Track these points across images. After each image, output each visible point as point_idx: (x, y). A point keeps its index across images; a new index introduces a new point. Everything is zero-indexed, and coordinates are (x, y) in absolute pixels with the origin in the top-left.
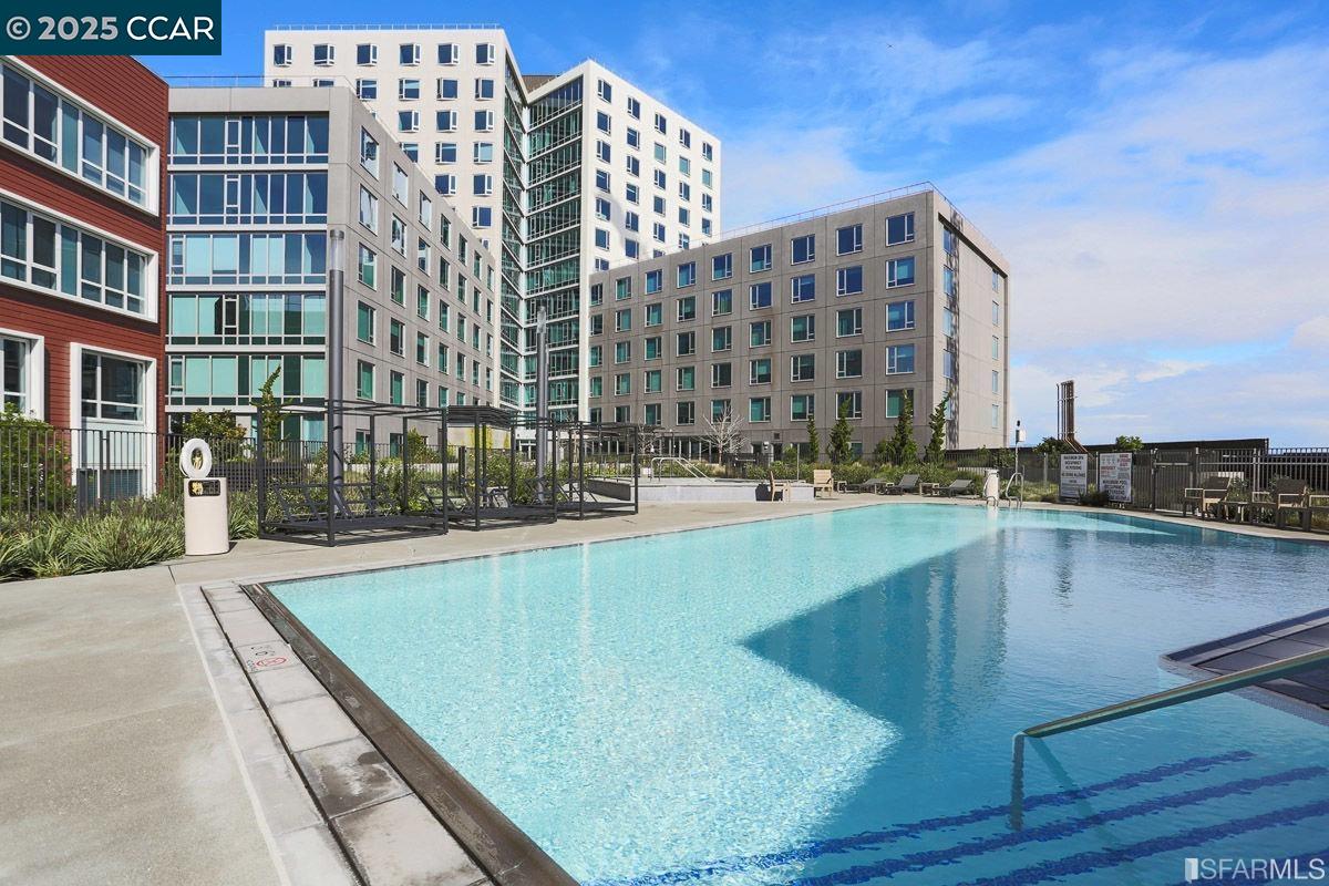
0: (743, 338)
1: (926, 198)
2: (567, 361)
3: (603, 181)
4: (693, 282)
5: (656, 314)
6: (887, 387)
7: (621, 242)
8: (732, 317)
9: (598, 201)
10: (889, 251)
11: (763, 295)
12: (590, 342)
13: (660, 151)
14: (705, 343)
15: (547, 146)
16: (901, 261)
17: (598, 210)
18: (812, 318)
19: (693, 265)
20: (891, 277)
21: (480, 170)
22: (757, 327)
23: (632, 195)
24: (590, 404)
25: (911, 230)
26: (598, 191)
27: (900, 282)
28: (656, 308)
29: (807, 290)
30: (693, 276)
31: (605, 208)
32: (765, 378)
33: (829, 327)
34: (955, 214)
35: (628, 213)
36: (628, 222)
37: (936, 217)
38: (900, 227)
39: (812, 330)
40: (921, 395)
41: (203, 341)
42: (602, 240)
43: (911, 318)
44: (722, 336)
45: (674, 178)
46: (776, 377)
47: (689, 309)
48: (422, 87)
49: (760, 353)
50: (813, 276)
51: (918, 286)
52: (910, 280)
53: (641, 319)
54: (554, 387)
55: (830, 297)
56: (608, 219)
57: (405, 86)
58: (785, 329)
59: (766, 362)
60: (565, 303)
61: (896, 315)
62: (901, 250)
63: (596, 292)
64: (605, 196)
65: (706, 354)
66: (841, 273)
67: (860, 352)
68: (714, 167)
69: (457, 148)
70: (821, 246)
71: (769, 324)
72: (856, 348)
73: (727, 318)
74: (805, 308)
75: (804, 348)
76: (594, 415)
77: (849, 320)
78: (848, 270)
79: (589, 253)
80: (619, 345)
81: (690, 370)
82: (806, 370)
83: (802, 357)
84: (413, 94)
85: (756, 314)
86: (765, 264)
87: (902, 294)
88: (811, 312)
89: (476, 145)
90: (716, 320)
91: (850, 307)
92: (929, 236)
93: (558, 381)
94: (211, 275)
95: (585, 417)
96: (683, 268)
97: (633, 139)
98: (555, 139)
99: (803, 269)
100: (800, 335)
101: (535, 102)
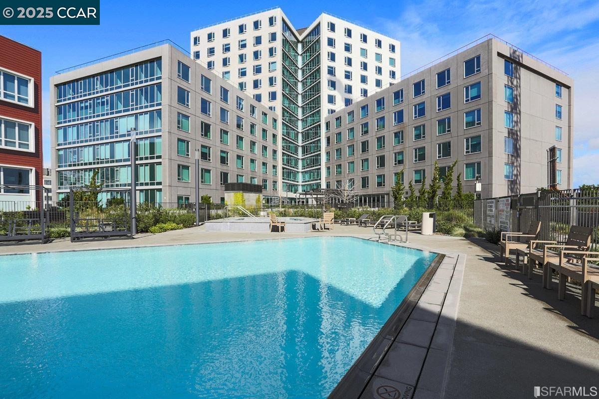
0: (390, 140)
1: (488, 45)
2: (316, 160)
3: (331, 71)
4: (368, 114)
5: (352, 133)
6: (465, 162)
7: (342, 100)
8: (385, 131)
9: (329, 81)
10: (465, 81)
11: (400, 116)
12: (326, 150)
13: (364, 52)
14: (373, 145)
15: (308, 59)
16: (473, 86)
17: (329, 86)
18: (424, 126)
19: (367, 106)
20: (467, 96)
21: (271, 75)
22: (396, 135)
23: (348, 76)
24: (326, 180)
25: (478, 66)
26: (329, 76)
27: (472, 99)
28: (352, 130)
29: (421, 111)
30: (367, 112)
31: (333, 84)
32: (401, 162)
33: (433, 130)
34: (515, 52)
35: (346, 85)
36: (346, 89)
37: (495, 55)
38: (472, 65)
39: (424, 134)
40: (485, 165)
41: (125, 160)
42: (331, 99)
43: (479, 119)
44: (381, 140)
45: (372, 64)
46: (406, 161)
47: (366, 129)
48: (247, 42)
49: (398, 148)
50: (424, 102)
51: (483, 99)
52: (478, 96)
53: (346, 136)
54: (312, 172)
55: (433, 112)
56: (335, 89)
57: (241, 43)
58: (411, 133)
59: (401, 153)
60: (316, 133)
61: (470, 119)
62: (473, 79)
63: (328, 125)
64: (333, 78)
65: (374, 152)
66: (439, 98)
67: (449, 143)
68: (397, 56)
69: (262, 67)
70: (428, 85)
71: (402, 132)
72: (448, 140)
73: (383, 132)
74: (420, 121)
75: (420, 144)
76: (328, 185)
77: (444, 125)
78: (443, 96)
79: (325, 106)
80: (337, 150)
81: (367, 160)
82: (421, 155)
83: (419, 149)
84: (244, 46)
85: (396, 128)
86: (400, 100)
87: (473, 106)
88: (423, 123)
89: (270, 64)
90: (378, 133)
91: (443, 117)
92: (490, 68)
93: (314, 170)
94: (126, 133)
95: (324, 186)
96: (363, 108)
97: (348, 48)
98: (311, 55)
99: (419, 100)
100: (418, 136)
101: (303, 40)
